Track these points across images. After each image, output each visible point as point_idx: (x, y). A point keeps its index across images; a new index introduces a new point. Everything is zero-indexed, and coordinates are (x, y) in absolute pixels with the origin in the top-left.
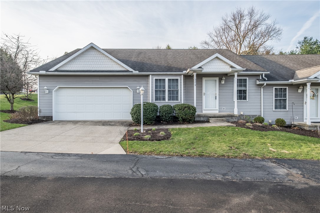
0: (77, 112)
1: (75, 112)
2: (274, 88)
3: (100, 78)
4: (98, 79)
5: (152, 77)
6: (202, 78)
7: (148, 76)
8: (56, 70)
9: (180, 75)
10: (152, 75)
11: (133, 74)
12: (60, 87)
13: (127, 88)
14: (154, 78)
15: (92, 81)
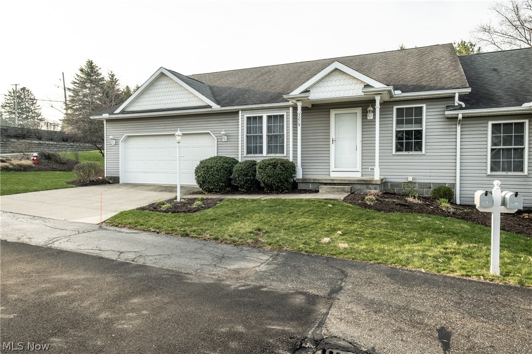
0: (148, 172)
1: (145, 172)
2: (490, 123)
3: (174, 119)
4: (170, 121)
5: (243, 114)
6: (329, 111)
7: (236, 113)
8: (123, 112)
9: (287, 107)
10: (243, 110)
11: (213, 111)
12: (129, 136)
13: (209, 133)
14: (245, 116)
15: (163, 125)
